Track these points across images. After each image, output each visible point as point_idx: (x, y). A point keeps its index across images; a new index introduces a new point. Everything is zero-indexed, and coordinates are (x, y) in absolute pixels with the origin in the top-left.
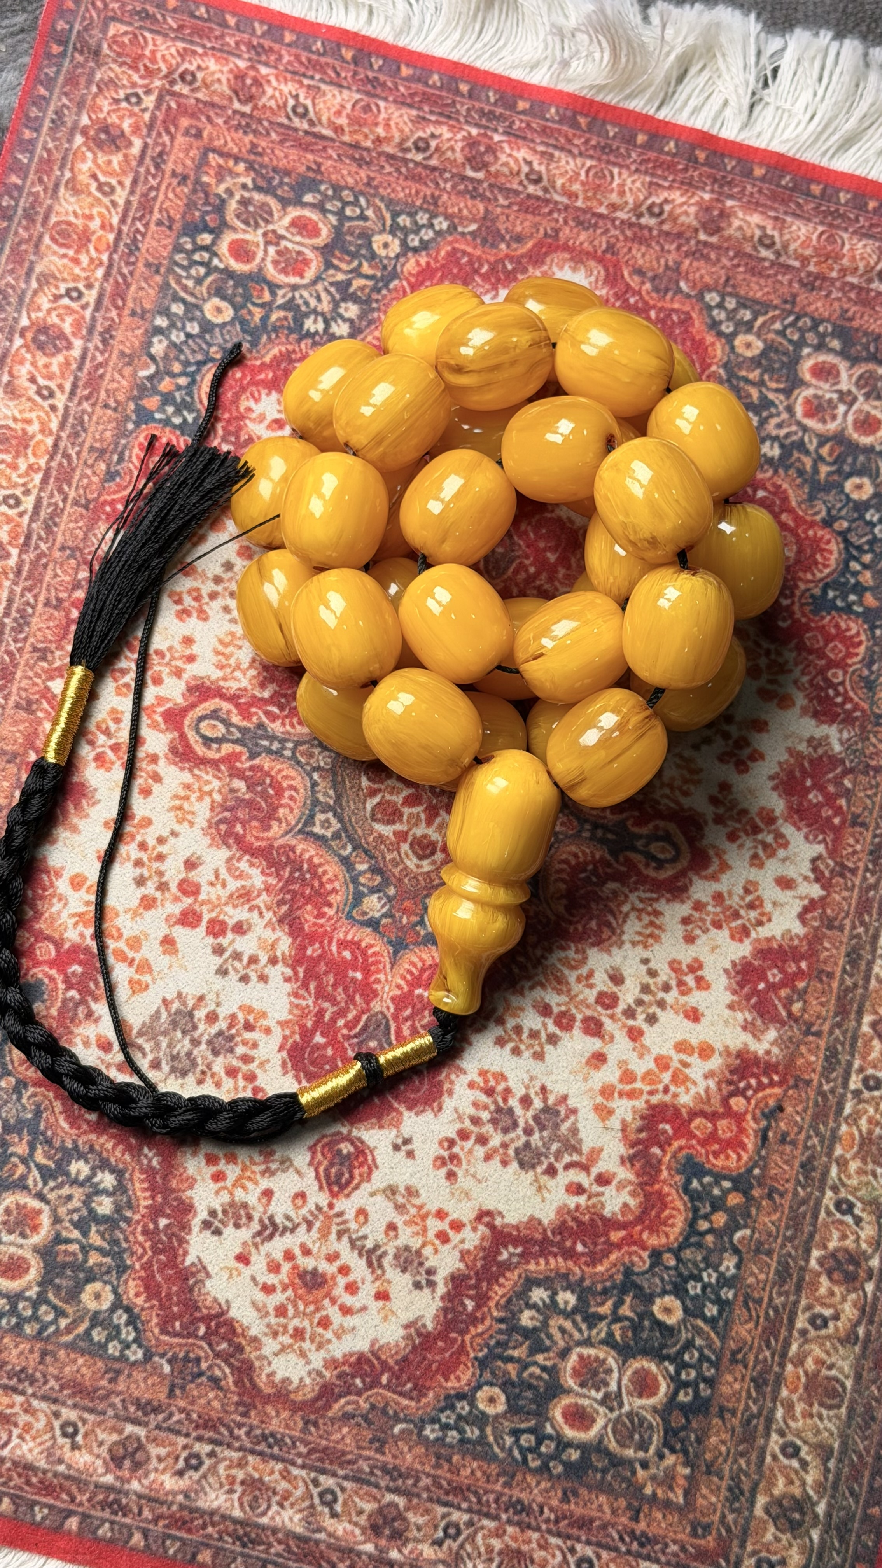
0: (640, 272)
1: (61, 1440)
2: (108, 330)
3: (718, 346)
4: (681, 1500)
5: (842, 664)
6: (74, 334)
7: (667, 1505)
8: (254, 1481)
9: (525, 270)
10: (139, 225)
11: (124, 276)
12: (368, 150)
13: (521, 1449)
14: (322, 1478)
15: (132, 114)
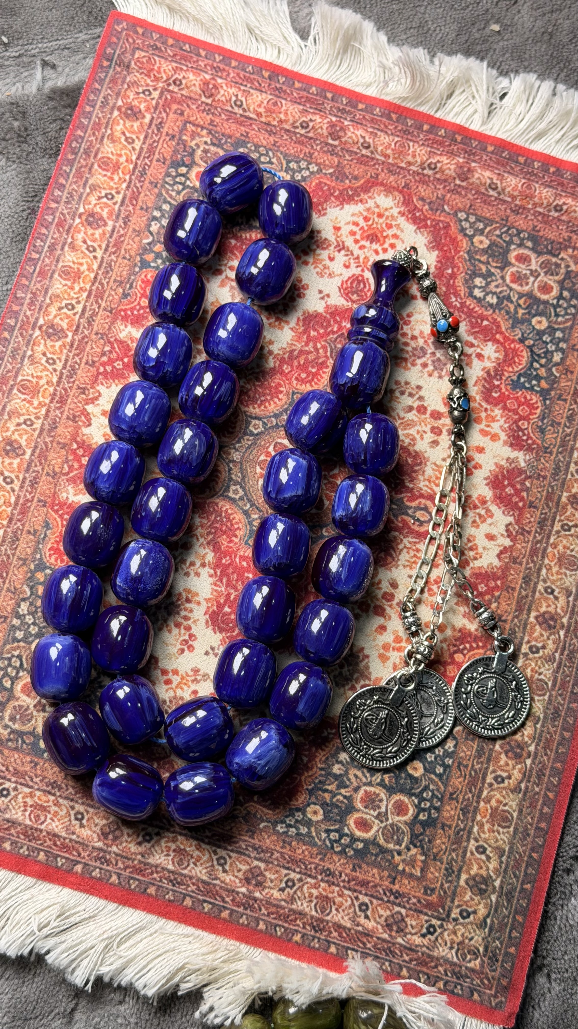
0: (422, 199)
1: (74, 822)
2: (127, 217)
3: (464, 241)
4: (419, 874)
5: (527, 419)
6: (108, 218)
7: (411, 876)
8: (181, 850)
9: (359, 195)
10: (147, 161)
11: (137, 188)
12: (274, 126)
13: (330, 840)
14: (219, 850)
15: (146, 101)
